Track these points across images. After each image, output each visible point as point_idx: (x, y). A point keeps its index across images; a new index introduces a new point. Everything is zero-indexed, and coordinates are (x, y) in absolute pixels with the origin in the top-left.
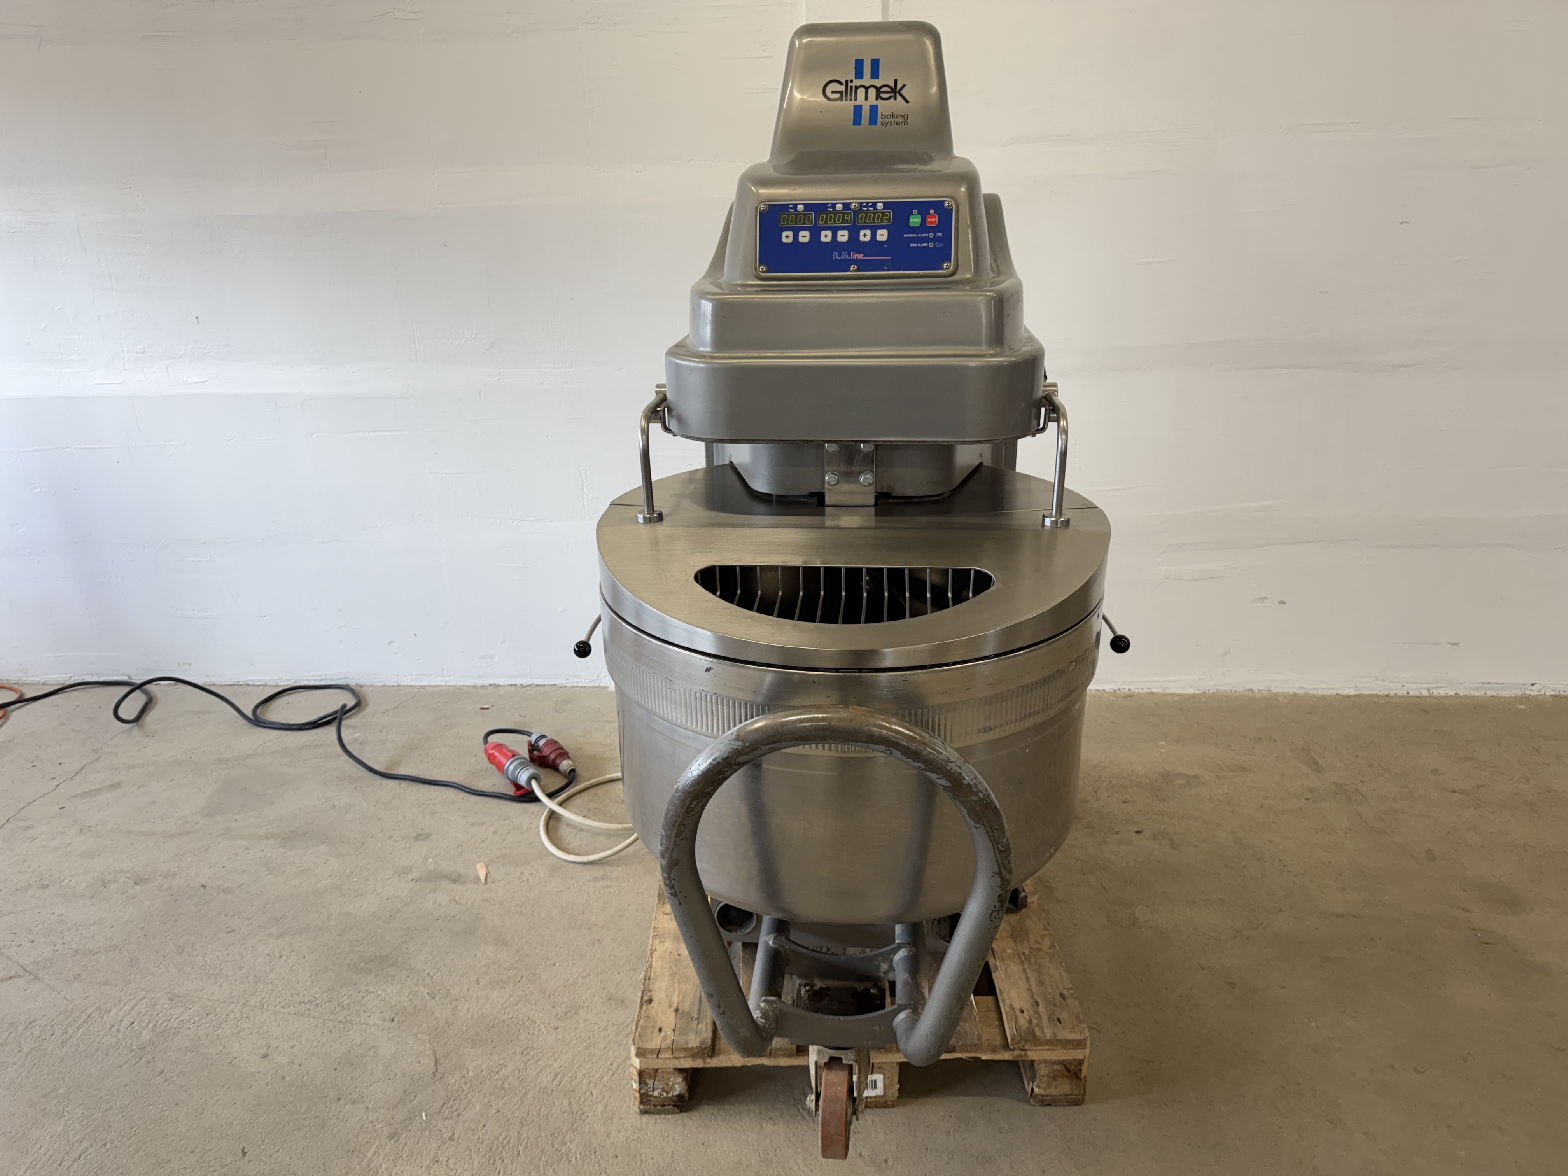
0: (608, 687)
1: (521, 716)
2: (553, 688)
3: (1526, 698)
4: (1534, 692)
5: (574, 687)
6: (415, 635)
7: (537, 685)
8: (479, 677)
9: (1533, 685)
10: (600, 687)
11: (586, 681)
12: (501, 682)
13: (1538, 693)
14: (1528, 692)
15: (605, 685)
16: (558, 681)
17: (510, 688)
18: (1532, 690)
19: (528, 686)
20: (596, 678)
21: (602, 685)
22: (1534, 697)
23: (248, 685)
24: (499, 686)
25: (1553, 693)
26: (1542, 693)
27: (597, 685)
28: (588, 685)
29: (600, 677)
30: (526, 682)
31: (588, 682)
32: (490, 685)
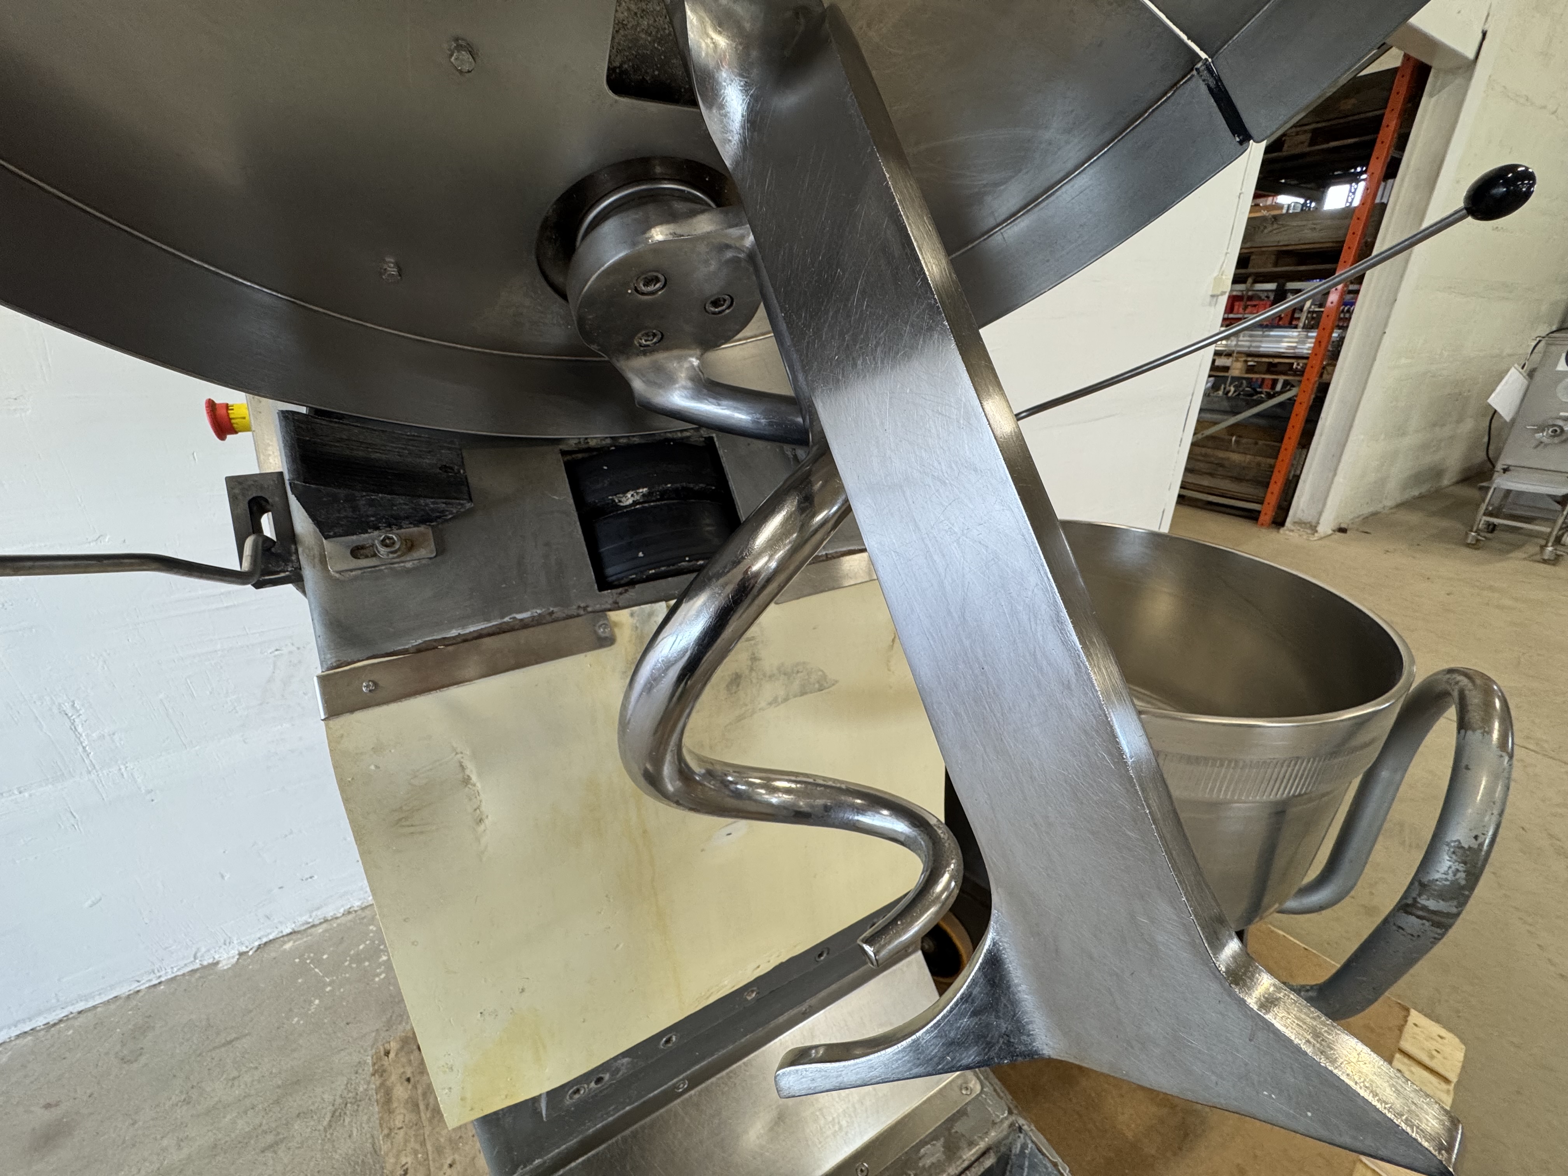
0: (217, 963)
1: (48, 1106)
2: (113, 1007)
5: (155, 985)
7: (80, 1012)
10: (204, 967)
11: (175, 969)
15: (211, 961)
16: (124, 990)
17: (21, 1042)
19: (61, 1021)
20: (192, 959)
21: (205, 963)
27: (197, 965)
28: (179, 973)
29: (199, 955)
31: (179, 970)
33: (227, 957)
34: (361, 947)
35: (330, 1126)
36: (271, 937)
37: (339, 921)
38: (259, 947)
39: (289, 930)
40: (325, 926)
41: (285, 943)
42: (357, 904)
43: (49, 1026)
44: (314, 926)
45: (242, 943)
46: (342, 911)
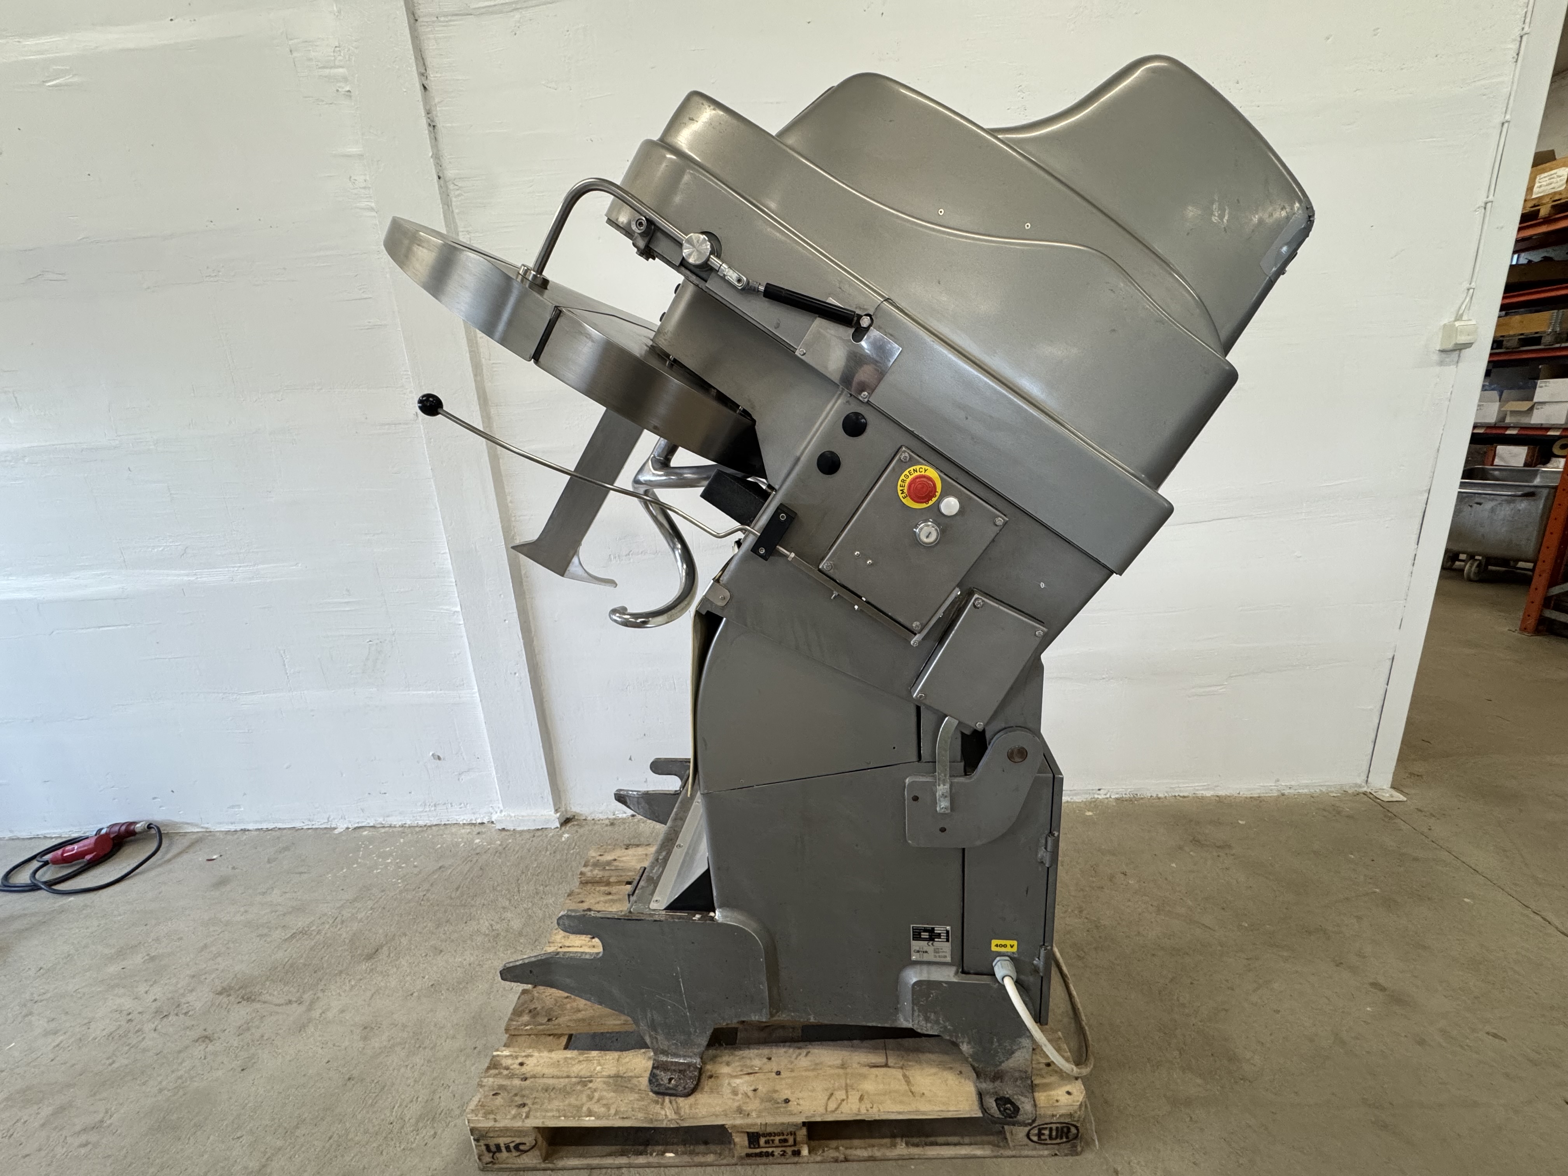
2: (289, 832)
3: (1095, 802)
4: (1101, 796)
6: (172, 791)
7: (279, 829)
8: (232, 823)
9: (1099, 790)
11: (319, 823)
12: (251, 827)
13: (1105, 797)
14: (1096, 796)
15: (334, 825)
16: (298, 825)
17: (254, 833)
18: (1098, 794)
19: (272, 829)
20: (326, 821)
21: (332, 826)
22: (1101, 801)
23: (45, 837)
24: (248, 830)
25: (1117, 796)
26: (1108, 796)
27: (329, 826)
28: (320, 826)
29: (330, 819)
30: (271, 826)
32: (242, 830)
33: (341, 827)
34: (388, 849)
35: (286, 940)
36: (363, 824)
37: (394, 829)
38: (355, 829)
39: (372, 824)
40: (387, 829)
41: (365, 831)
42: (409, 822)
43: (268, 830)
44: (384, 827)
45: (350, 822)
46: (400, 824)
